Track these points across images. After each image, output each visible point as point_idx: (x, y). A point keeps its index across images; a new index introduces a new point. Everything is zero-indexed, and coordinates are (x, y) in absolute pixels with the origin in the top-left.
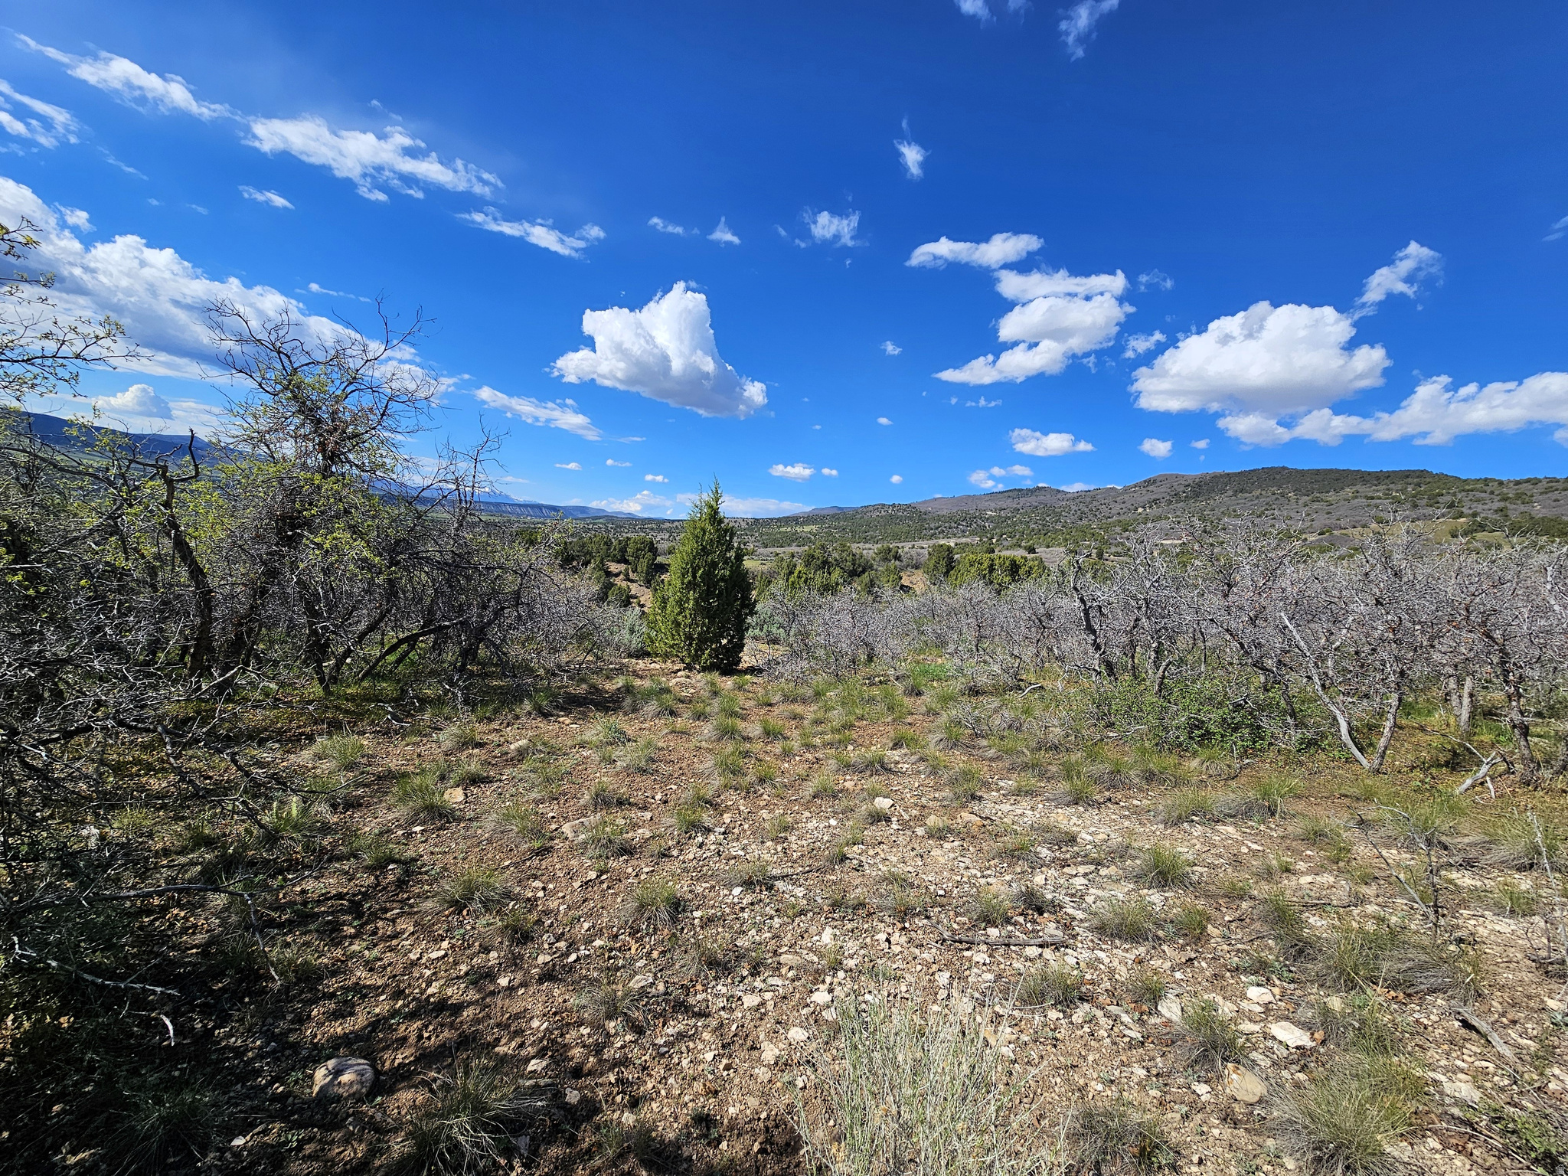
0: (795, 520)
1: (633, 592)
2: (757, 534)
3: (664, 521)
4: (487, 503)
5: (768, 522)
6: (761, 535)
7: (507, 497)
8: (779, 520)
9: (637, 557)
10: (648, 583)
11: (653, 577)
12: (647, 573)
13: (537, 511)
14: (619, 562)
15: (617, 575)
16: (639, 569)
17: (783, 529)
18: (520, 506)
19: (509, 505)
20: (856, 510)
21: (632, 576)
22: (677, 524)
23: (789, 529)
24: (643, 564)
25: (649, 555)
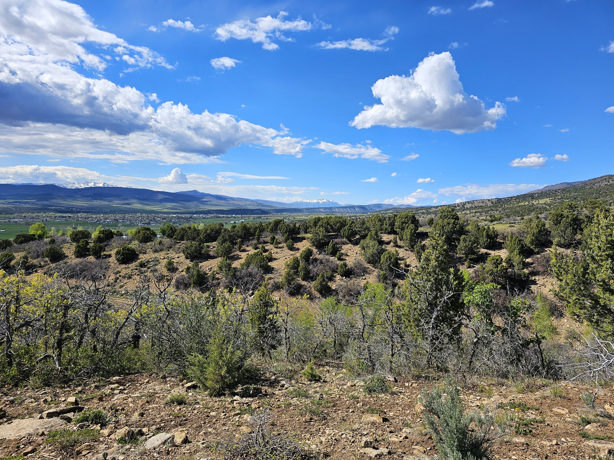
0: (531, 196)
1: (401, 255)
2: (500, 209)
3: (431, 207)
4: (325, 208)
5: (508, 200)
6: (504, 209)
7: (336, 203)
8: (518, 197)
9: (403, 229)
10: (412, 248)
11: (416, 242)
12: (411, 240)
13: (352, 210)
14: (389, 233)
15: (388, 243)
16: (404, 238)
17: (522, 204)
18: (342, 207)
19: (337, 208)
20: (585, 183)
21: (399, 243)
22: (440, 208)
23: (527, 203)
24: (407, 233)
25: (412, 226)
